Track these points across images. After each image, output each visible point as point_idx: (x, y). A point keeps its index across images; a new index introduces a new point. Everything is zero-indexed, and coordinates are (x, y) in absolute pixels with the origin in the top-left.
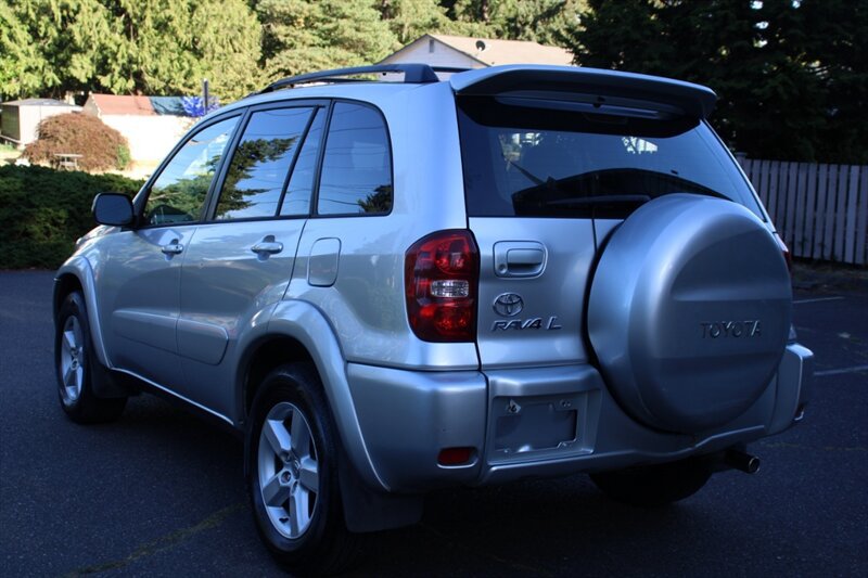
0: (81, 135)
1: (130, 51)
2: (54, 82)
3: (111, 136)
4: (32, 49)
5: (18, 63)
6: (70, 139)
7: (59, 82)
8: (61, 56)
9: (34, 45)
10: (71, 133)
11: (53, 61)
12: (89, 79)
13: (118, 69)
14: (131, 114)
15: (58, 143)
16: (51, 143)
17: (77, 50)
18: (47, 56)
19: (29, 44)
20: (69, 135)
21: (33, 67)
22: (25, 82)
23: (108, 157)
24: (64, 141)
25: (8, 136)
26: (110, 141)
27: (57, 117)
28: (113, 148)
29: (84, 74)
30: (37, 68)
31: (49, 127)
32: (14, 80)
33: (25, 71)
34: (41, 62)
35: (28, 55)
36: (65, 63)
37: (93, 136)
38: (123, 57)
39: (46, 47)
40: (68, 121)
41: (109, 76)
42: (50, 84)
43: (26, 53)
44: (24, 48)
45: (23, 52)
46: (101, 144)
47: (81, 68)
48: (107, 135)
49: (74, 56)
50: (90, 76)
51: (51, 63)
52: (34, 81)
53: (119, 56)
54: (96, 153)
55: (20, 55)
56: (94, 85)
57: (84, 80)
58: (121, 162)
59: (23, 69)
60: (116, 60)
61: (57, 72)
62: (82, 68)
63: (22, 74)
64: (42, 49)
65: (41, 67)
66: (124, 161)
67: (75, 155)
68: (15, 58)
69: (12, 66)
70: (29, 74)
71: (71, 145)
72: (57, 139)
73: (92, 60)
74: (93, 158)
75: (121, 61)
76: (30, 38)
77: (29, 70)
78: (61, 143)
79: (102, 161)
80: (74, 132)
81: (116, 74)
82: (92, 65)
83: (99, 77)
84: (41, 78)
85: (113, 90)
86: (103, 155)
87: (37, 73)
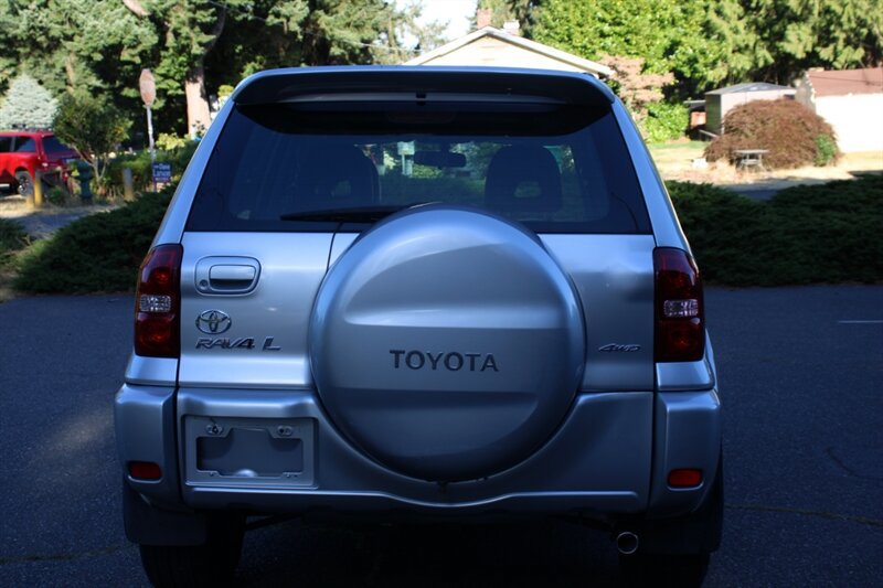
0: (771, 125)
1: (859, 13)
2: (766, 61)
3: (809, 125)
4: (741, 25)
5: (724, 44)
6: (757, 131)
7: (771, 61)
8: (777, 28)
9: (745, 20)
10: (760, 125)
11: (766, 35)
12: (807, 53)
13: (842, 36)
14: (855, 93)
15: (743, 137)
16: (735, 138)
17: (795, 19)
18: (760, 30)
19: (740, 18)
20: (756, 127)
21: (742, 45)
22: (732, 65)
23: (804, 151)
24: (750, 134)
25: (710, 131)
26: (808, 130)
27: (745, 106)
28: (811, 139)
29: (801, 47)
30: (747, 47)
31: (736, 118)
32: (720, 63)
33: (734, 52)
34: (752, 38)
35: (736, 32)
36: (781, 36)
37: (786, 125)
38: (849, 20)
39: (760, 19)
40: (756, 109)
41: (831, 47)
42: (761, 64)
43: (736, 29)
44: (734, 22)
45: (731, 29)
46: (796, 135)
47: (798, 41)
48: (803, 123)
49: (789, 27)
50: (809, 49)
51: (763, 39)
52: (743, 62)
53: (844, 19)
54: (788, 147)
55: (727, 33)
56: (812, 60)
57: (800, 55)
58: (820, 155)
59: (730, 49)
60: (840, 25)
61: (771, 48)
62: (800, 40)
63: (730, 55)
64: (755, 22)
65: (751, 44)
66: (826, 155)
67: (762, 151)
68: (721, 37)
69: (716, 48)
70: (738, 55)
71: (758, 138)
72: (742, 132)
73: (813, 28)
74: (784, 153)
75: (846, 27)
76: (740, 10)
77: (739, 50)
78: (747, 136)
79: (796, 156)
80: (763, 122)
81: (841, 44)
82: (812, 35)
83: (818, 49)
84: (752, 58)
85: (835, 64)
86: (797, 148)
87: (748, 53)
